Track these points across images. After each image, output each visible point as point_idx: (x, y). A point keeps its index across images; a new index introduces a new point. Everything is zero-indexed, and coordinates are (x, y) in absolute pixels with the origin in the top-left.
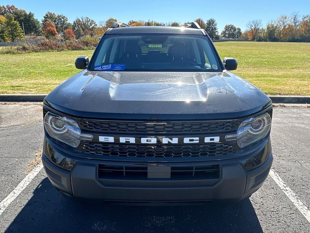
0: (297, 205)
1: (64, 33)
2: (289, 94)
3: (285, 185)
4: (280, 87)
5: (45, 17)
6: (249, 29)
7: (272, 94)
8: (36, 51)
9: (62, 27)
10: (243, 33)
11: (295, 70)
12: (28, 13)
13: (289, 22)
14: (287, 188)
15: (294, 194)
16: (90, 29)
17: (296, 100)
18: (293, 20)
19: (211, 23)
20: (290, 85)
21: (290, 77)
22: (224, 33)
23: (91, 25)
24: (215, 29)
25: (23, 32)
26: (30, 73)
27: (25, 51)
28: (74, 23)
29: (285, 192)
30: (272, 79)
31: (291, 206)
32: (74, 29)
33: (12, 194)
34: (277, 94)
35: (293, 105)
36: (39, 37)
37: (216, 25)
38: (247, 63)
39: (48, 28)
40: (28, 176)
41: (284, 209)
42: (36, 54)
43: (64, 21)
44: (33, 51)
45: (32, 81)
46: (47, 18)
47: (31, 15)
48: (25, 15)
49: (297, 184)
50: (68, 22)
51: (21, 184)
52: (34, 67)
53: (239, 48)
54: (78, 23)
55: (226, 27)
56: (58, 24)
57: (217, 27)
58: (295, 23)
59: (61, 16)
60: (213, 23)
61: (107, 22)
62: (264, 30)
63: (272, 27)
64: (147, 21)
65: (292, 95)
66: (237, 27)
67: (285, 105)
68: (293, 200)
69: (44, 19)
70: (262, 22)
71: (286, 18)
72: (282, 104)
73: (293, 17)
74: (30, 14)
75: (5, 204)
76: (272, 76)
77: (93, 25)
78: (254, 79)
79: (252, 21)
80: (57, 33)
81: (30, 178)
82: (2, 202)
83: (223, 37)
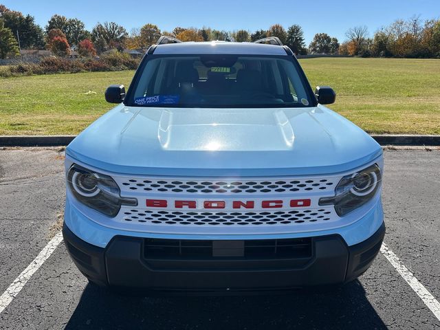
0: (400, 271)
1: (79, 46)
2: (401, 133)
3: (387, 248)
4: (389, 123)
5: (50, 22)
6: (349, 40)
7: (378, 133)
8: (39, 73)
9: (76, 36)
10: (341, 45)
11: (413, 99)
12: (25, 17)
13: (407, 29)
14: (389, 252)
15: (398, 259)
16: (117, 40)
17: (411, 141)
18: (411, 27)
19: (295, 30)
20: (403, 120)
21: (404, 108)
22: (313, 45)
23: (119, 34)
24: (301, 39)
25: (18, 45)
26: (34, 105)
27: (23, 72)
28: (94, 31)
29: (387, 257)
30: (380, 111)
31: (393, 272)
32: (93, 40)
33: (32, 264)
34: (385, 132)
35: (406, 147)
36: (41, 52)
37: (301, 34)
38: (346, 89)
39: (55, 38)
40: (50, 242)
41: (384, 276)
42: (39, 77)
43: (79, 29)
44: (34, 73)
45: (39, 117)
46: (53, 23)
47: (29, 20)
48: (21, 18)
49: (402, 246)
50: (85, 29)
51: (43, 253)
52: (38, 97)
53: (335, 67)
54: (99, 31)
55: (316, 37)
56: (69, 32)
57: (304, 37)
58: (415, 31)
59: (74, 21)
60: (298, 31)
61: (143, 30)
62: (371, 41)
63: (383, 36)
64: (202, 29)
65: (405, 133)
66: (331, 37)
67: (396, 147)
68: (396, 265)
69: (48, 25)
70: (368, 30)
71: (402, 23)
72: (391, 146)
73: (413, 22)
74: (28, 17)
75: (25, 276)
76: (380, 108)
77: (122, 34)
78: (354, 111)
79: (353, 28)
80: (68, 45)
81: (54, 244)
82: (21, 274)
83: (312, 51)
